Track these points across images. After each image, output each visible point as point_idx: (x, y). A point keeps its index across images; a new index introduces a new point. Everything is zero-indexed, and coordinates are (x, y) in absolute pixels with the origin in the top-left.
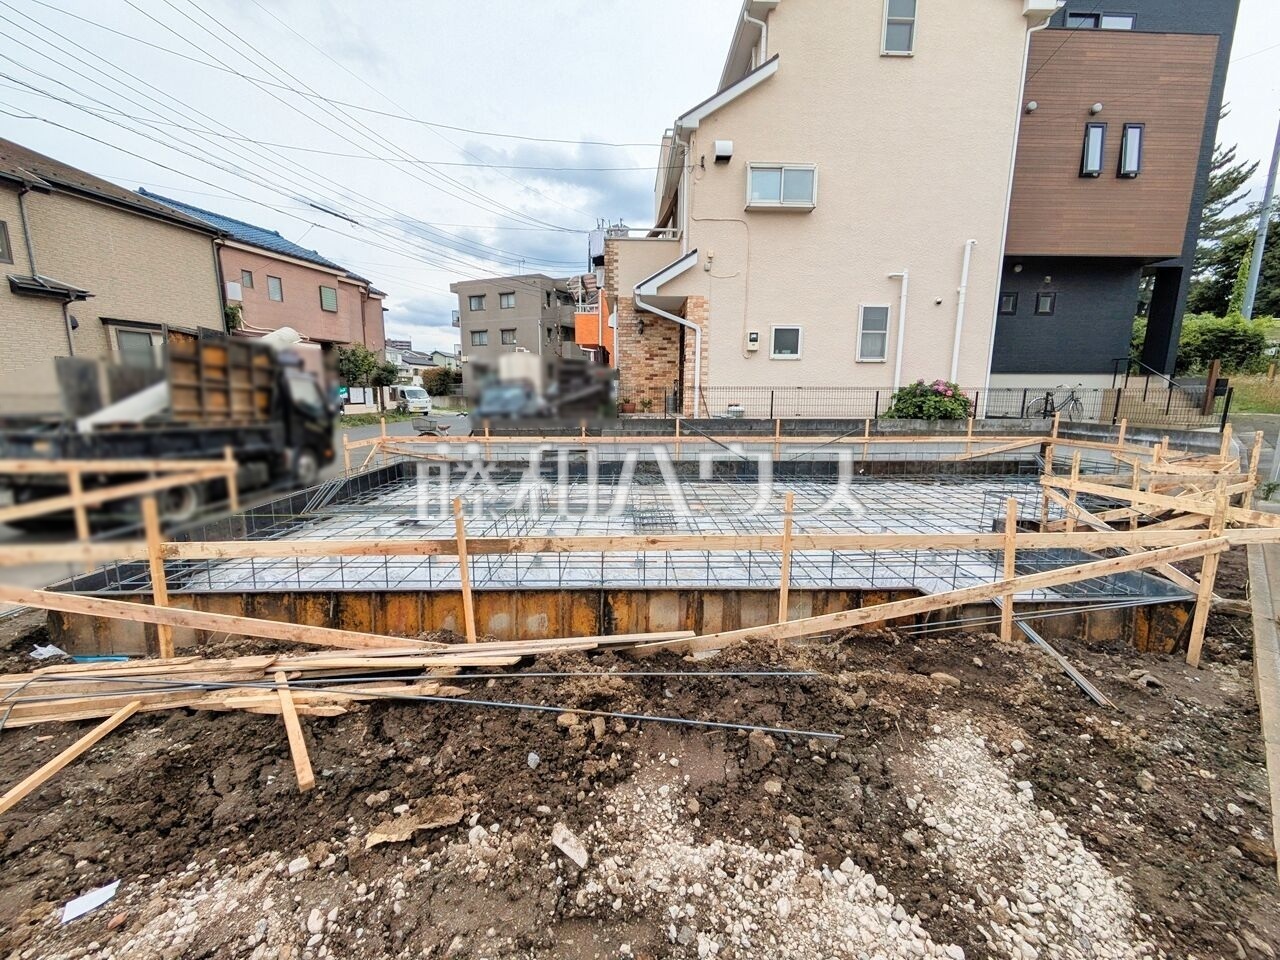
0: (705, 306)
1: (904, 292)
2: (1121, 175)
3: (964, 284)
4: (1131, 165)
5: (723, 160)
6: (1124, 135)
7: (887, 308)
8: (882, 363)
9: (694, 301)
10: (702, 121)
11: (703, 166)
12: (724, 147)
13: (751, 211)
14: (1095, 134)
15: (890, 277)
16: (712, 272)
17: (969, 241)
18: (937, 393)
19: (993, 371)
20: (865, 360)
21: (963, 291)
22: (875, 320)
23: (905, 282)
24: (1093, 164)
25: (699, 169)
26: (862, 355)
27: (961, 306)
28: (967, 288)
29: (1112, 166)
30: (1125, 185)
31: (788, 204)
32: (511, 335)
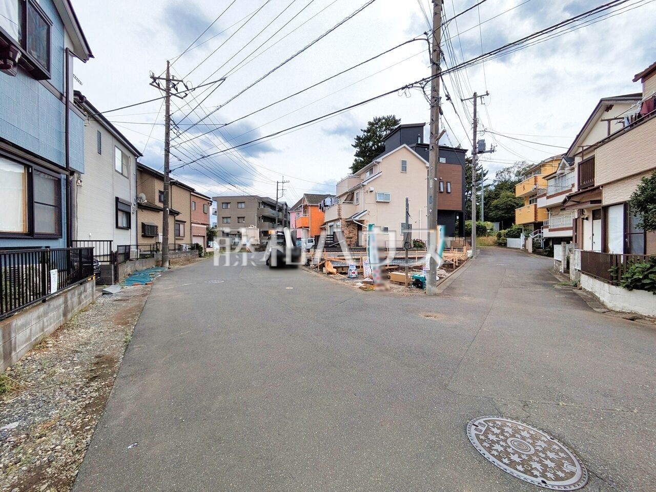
0: (368, 222)
2: (448, 193)
4: (449, 191)
5: (371, 191)
6: (447, 184)
9: (366, 221)
10: (367, 183)
11: (367, 192)
13: (377, 202)
14: (441, 183)
16: (370, 215)
17: (421, 209)
18: (418, 242)
21: (420, 219)
24: (442, 190)
27: (420, 223)
29: (445, 190)
30: (449, 195)
31: (385, 201)
32: (242, 219)
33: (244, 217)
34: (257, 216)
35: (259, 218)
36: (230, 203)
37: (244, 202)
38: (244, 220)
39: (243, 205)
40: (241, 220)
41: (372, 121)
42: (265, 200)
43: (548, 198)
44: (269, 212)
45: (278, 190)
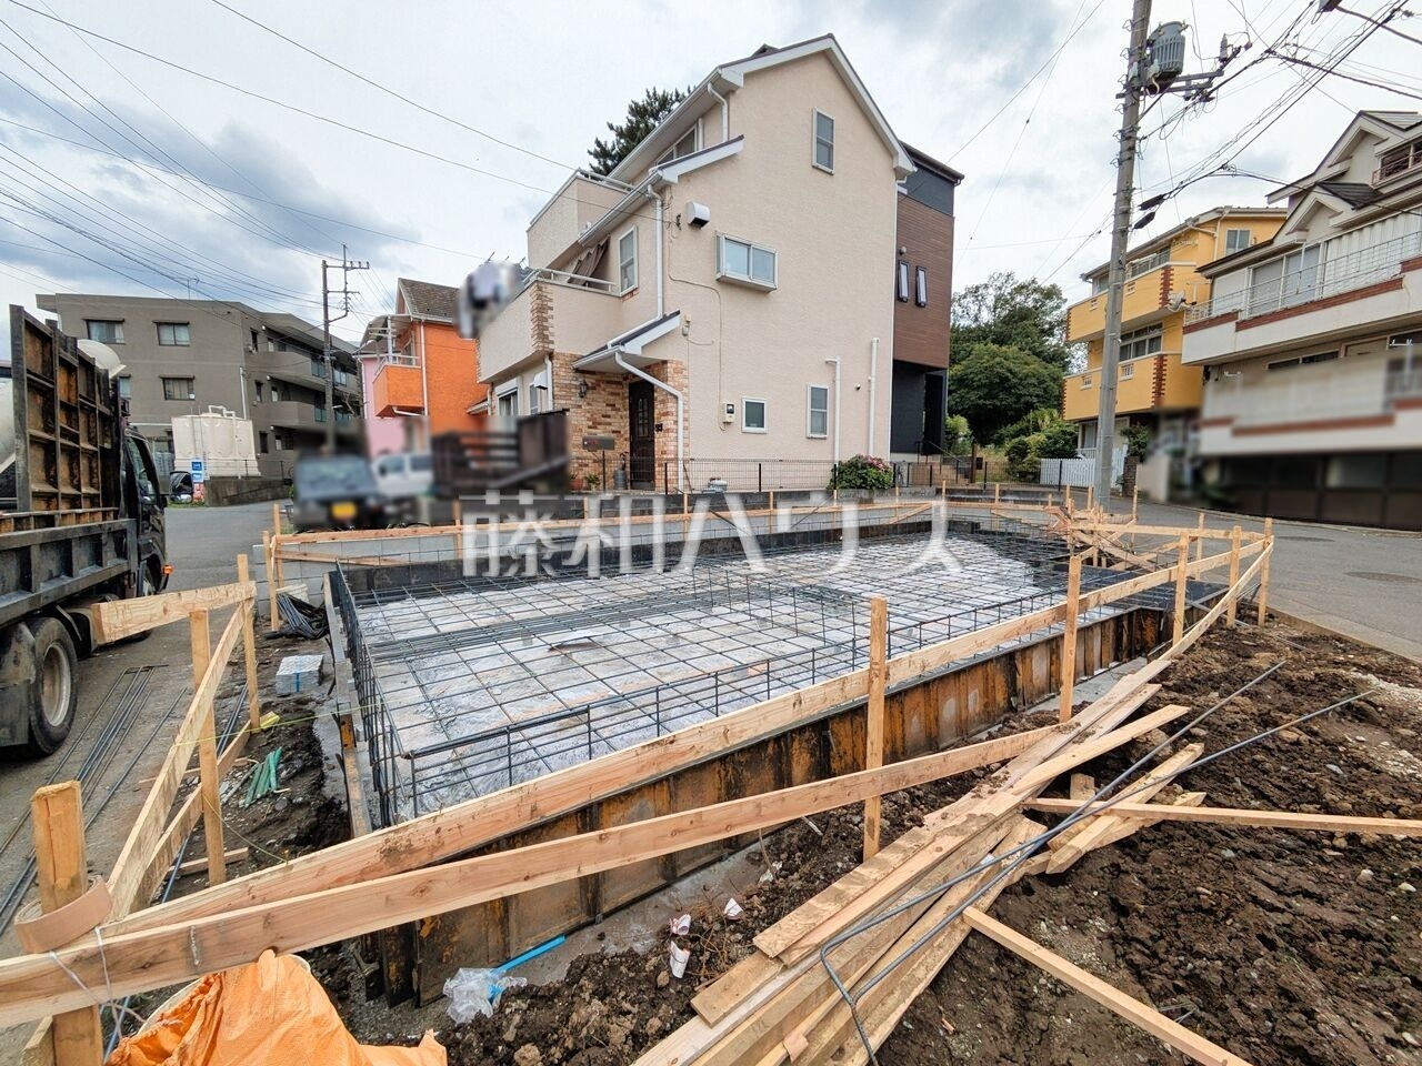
0: (684, 372)
1: (838, 377)
2: (918, 304)
3: (873, 373)
4: (923, 298)
5: (699, 223)
6: (917, 275)
7: (826, 390)
8: (825, 439)
9: (674, 366)
10: (680, 177)
11: (678, 225)
12: (702, 211)
13: (725, 282)
14: (903, 269)
15: (827, 362)
16: (690, 338)
17: (876, 339)
19: (892, 451)
20: (815, 436)
21: (873, 380)
22: (819, 398)
23: (838, 367)
24: (904, 292)
25: (674, 225)
26: (812, 432)
27: (873, 393)
28: (876, 377)
29: (913, 294)
30: (919, 311)
31: (756, 281)
32: (184, 386)
33: (190, 380)
34: (247, 377)
35: (259, 384)
36: (121, 322)
37: (186, 324)
38: (191, 391)
39: (183, 335)
40: (175, 389)
41: (641, 99)
42: (278, 325)
43: (1242, 326)
44: (297, 366)
45: (326, 292)
